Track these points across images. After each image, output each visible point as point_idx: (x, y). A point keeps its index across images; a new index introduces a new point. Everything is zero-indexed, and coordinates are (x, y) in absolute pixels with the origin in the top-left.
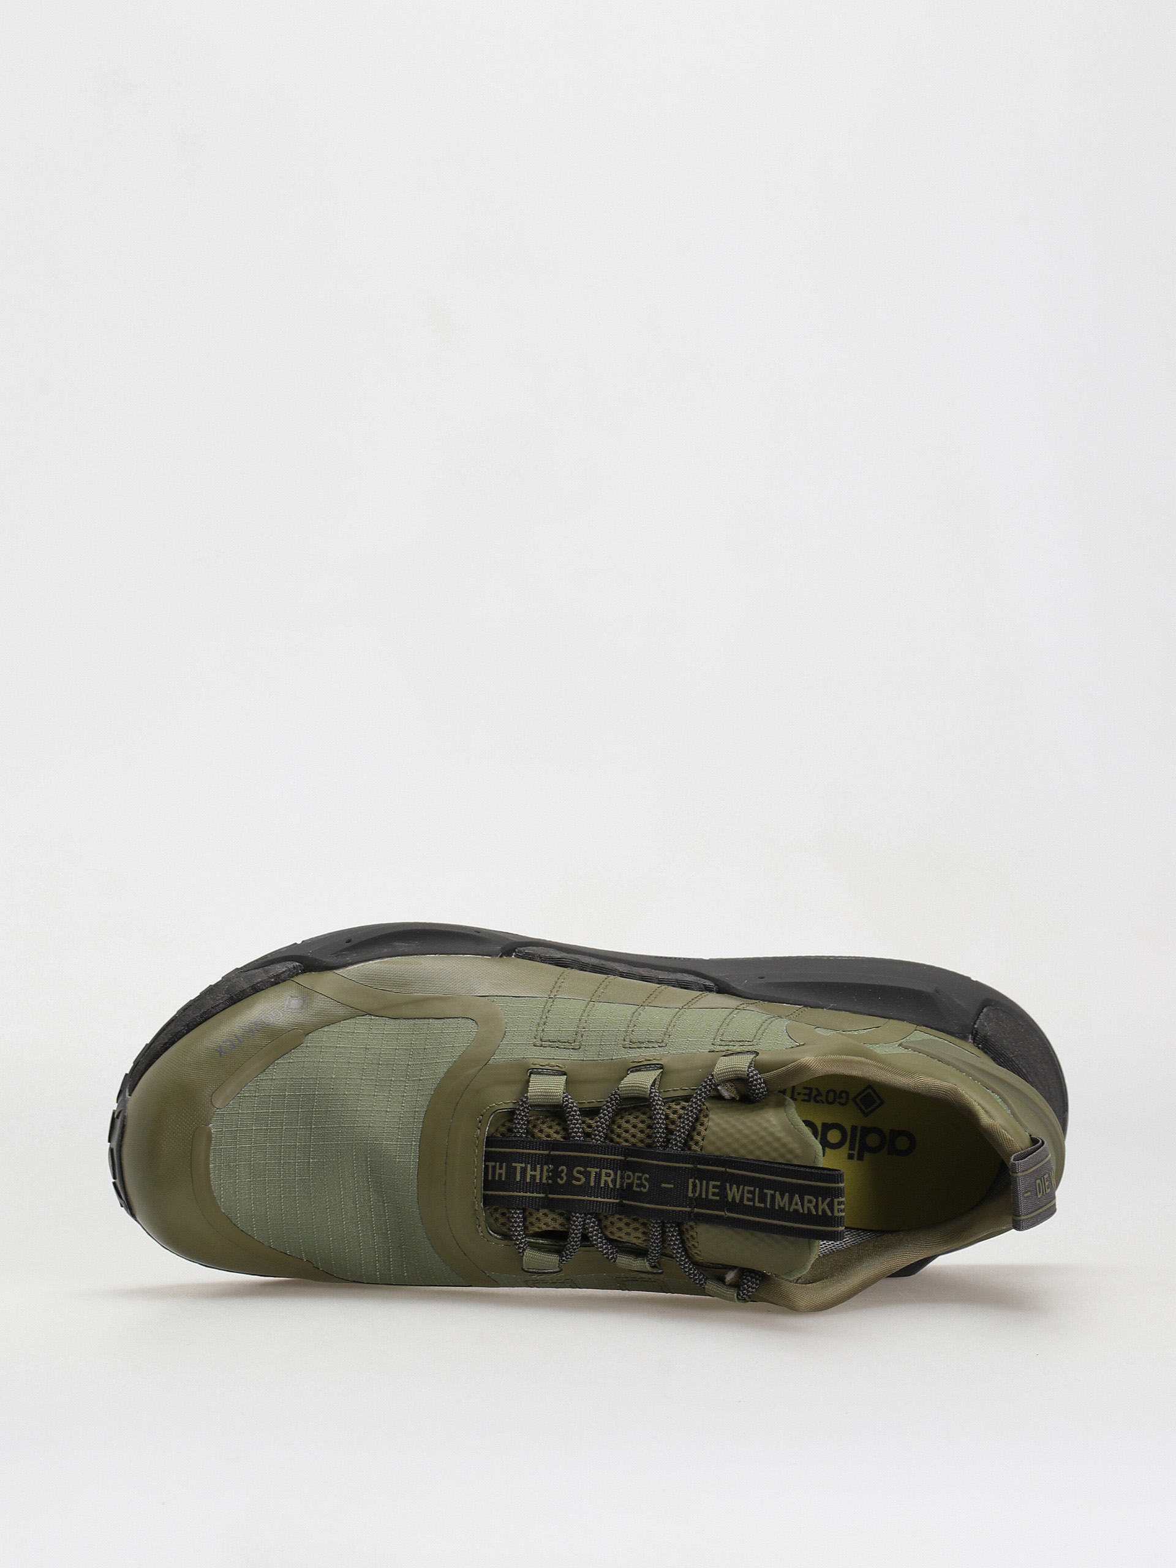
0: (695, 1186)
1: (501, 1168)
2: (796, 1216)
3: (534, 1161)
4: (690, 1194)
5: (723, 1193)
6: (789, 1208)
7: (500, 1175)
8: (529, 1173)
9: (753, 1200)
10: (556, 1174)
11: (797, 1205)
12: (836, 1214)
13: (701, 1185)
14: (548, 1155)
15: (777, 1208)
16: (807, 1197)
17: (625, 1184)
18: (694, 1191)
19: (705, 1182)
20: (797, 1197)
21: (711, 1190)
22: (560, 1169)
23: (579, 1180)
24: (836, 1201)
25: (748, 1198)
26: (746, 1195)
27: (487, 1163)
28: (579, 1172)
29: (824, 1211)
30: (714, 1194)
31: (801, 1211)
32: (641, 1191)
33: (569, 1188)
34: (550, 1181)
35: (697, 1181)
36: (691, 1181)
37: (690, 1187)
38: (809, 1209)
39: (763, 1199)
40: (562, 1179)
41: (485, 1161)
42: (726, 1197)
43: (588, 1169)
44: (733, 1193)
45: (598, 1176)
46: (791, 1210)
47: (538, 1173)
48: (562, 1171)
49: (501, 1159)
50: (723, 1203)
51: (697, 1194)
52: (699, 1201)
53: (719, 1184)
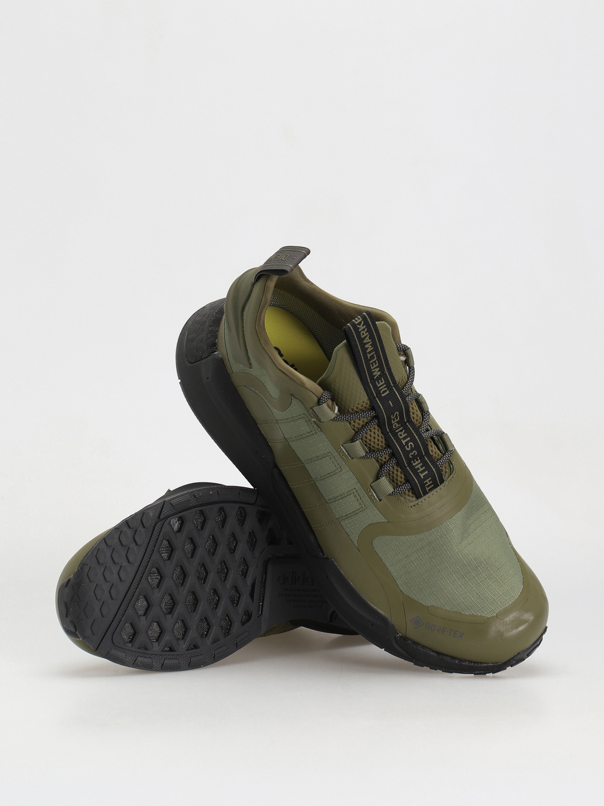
0: (384, 392)
1: (427, 483)
2: (372, 337)
3: (415, 471)
4: (388, 392)
5: (379, 378)
6: (370, 342)
7: (429, 481)
8: (421, 469)
9: (375, 362)
10: (414, 457)
11: (367, 340)
12: (361, 320)
13: (381, 389)
14: (409, 467)
15: (373, 348)
16: (363, 337)
17: (399, 425)
18: (385, 391)
19: (380, 389)
20: (365, 342)
21: (381, 384)
22: (411, 457)
23: (411, 445)
24: (356, 323)
25: (375, 365)
26: (375, 366)
27: (428, 491)
28: (408, 447)
29: (363, 326)
30: (382, 382)
31: (369, 336)
32: (399, 415)
33: (417, 447)
34: (419, 458)
35: (381, 392)
36: (383, 395)
37: (386, 393)
38: (366, 332)
39: (372, 357)
40: (415, 453)
41: (428, 493)
42: (380, 375)
43: (404, 444)
44: (377, 373)
45: (404, 438)
46: (370, 341)
47: (419, 466)
48: (412, 455)
49: (423, 486)
50: (383, 375)
51: (386, 389)
52: (388, 386)
53: (377, 382)
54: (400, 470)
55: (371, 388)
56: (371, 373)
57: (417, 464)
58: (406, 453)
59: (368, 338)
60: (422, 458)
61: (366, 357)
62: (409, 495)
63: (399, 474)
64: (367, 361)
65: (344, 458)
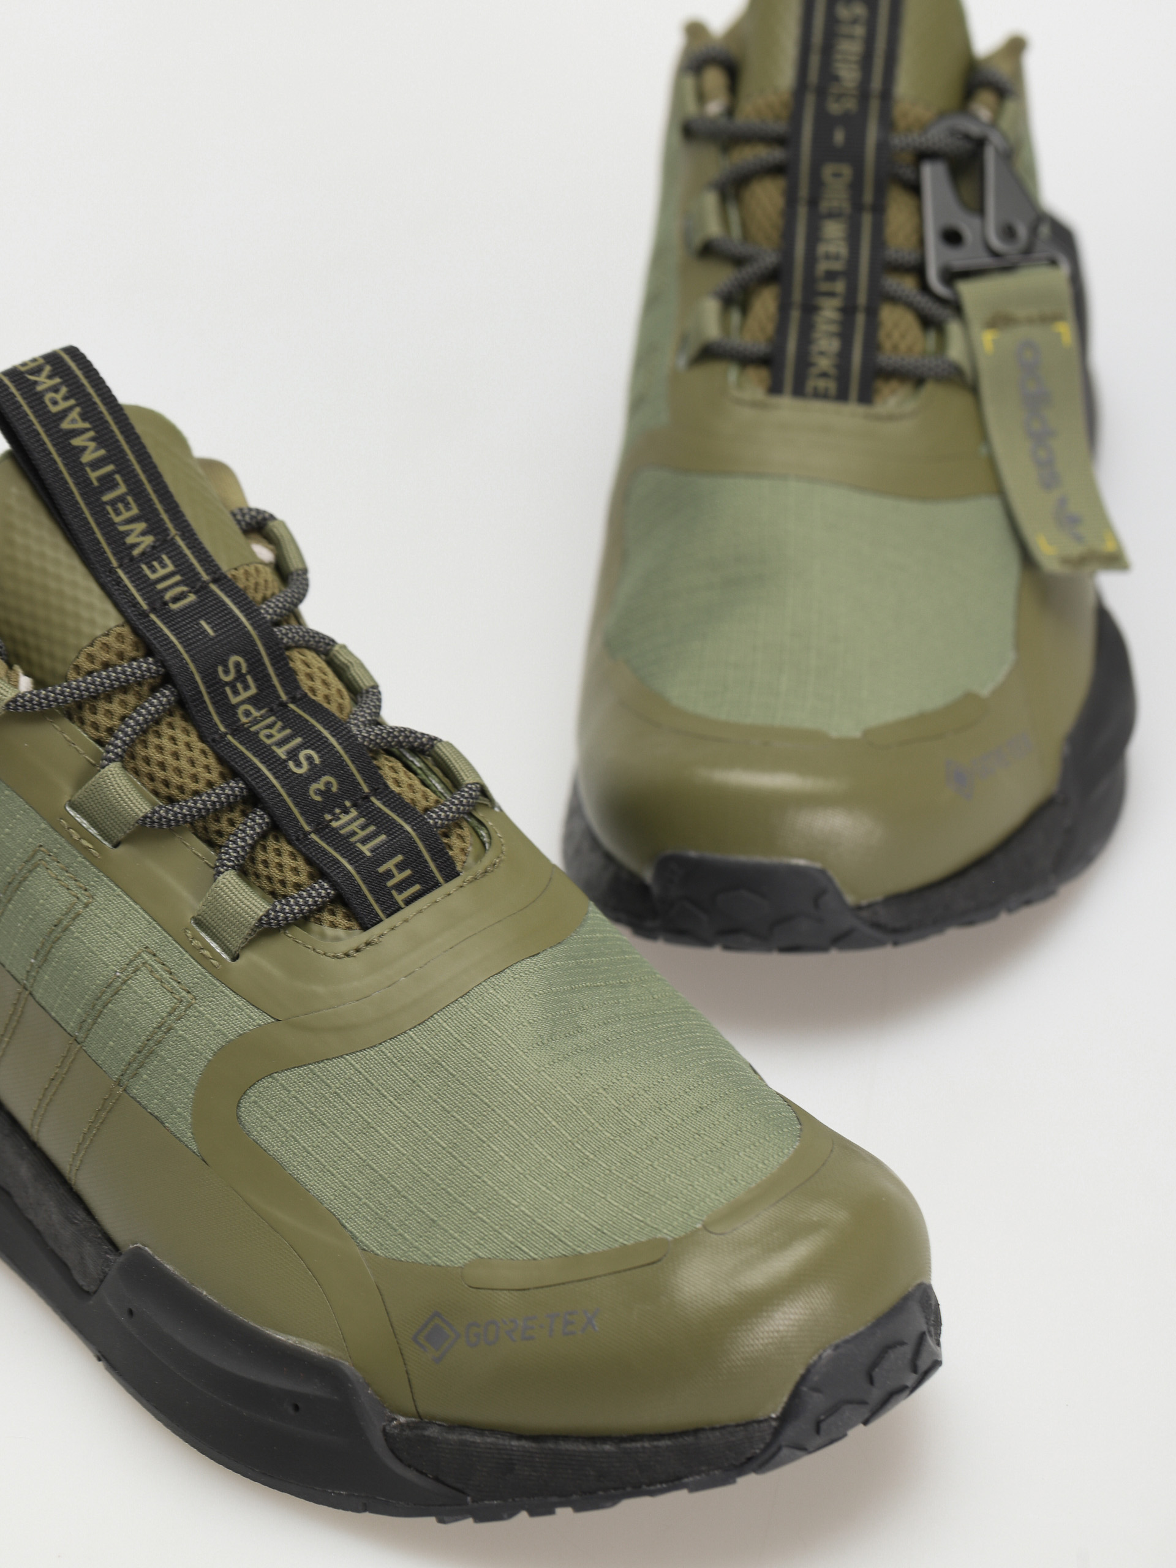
0: (176, 599)
1: (390, 874)
3: (343, 843)
4: (192, 598)
5: (152, 553)
7: (400, 869)
9: (121, 499)
10: (331, 801)
11: (73, 421)
13: (167, 589)
14: (317, 831)
15: (100, 450)
17: (259, 711)
18: (184, 594)
19: (159, 587)
20: (66, 425)
21: (161, 572)
22: (318, 798)
25: (126, 510)
26: (126, 515)
27: (402, 904)
28: (299, 764)
30: (163, 565)
31: (77, 410)
32: (249, 672)
33: (332, 764)
34: (348, 804)
35: (164, 597)
36: (175, 606)
37: (184, 602)
38: (66, 398)
39: (108, 482)
40: (329, 786)
41: (399, 909)
42: (152, 545)
43: (285, 759)
44: (140, 539)
45: (282, 742)
46: (87, 425)
47: (354, 827)
48: (319, 792)
49: (378, 882)
50: (164, 544)
51: (185, 589)
52: (190, 578)
53: (144, 567)
54: (287, 848)
55: (126, 586)
56: (117, 539)
57: (348, 821)
58: (298, 786)
59: (75, 414)
60: (362, 803)
61: (83, 482)
62: (333, 925)
63: (286, 860)
64: (92, 494)
65: (87, 848)
